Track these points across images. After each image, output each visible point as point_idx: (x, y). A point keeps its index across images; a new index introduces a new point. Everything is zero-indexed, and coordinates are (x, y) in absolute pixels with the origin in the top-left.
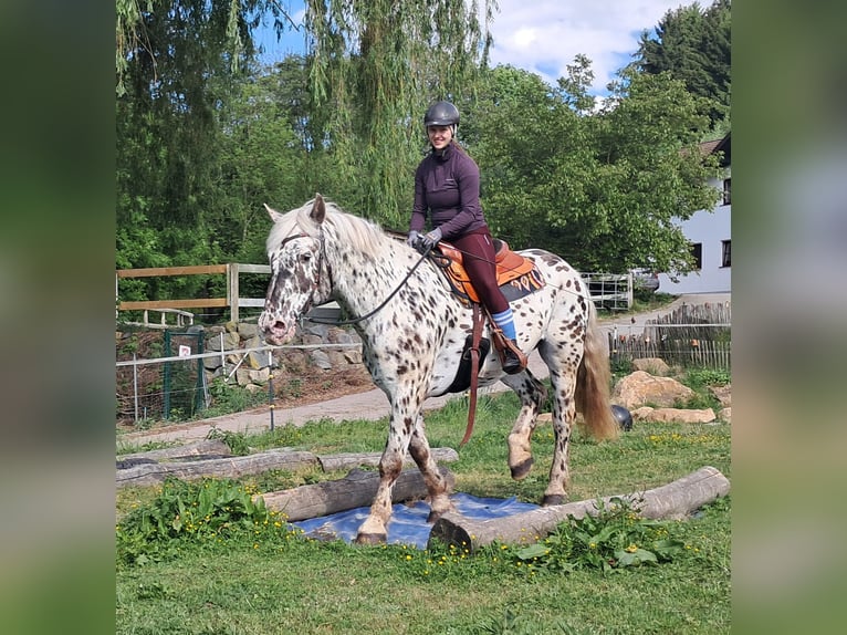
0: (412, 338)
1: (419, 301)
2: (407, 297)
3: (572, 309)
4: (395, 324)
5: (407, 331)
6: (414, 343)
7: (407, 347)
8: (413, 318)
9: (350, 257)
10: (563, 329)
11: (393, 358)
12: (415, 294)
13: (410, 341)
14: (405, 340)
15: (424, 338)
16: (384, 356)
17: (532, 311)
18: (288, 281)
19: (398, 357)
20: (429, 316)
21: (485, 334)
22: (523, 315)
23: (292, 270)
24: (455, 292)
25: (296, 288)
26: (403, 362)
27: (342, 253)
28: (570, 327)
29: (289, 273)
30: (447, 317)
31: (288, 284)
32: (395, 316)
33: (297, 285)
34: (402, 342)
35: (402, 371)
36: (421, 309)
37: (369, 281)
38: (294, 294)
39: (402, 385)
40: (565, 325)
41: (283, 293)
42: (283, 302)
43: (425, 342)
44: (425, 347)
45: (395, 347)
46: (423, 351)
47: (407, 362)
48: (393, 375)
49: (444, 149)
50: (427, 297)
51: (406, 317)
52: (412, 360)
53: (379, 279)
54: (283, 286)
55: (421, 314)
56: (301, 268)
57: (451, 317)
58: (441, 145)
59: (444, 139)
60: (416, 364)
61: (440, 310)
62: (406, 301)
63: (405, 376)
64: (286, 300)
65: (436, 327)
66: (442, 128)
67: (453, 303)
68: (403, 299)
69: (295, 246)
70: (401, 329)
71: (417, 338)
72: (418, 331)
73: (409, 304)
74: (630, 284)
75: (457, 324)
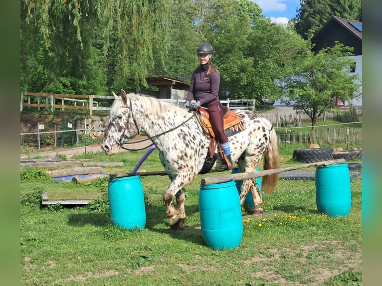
0: (183, 155)
1: (188, 138)
2: (182, 136)
3: (260, 140)
4: (176, 148)
5: (182, 152)
6: (184, 157)
7: (181, 159)
8: (185, 146)
9: (149, 116)
10: (255, 149)
11: (175, 164)
12: (186, 135)
13: (182, 156)
14: (180, 156)
15: (189, 155)
16: (172, 163)
17: (238, 142)
18: (112, 127)
19: (177, 163)
20: (192, 145)
21: (216, 152)
22: (233, 144)
23: (114, 123)
25: (116, 130)
26: (180, 165)
28: (258, 148)
32: (175, 145)
33: (117, 129)
34: (179, 157)
35: (180, 168)
36: (189, 142)
37: (161, 127)
38: (115, 133)
40: (256, 147)
41: (110, 132)
42: (109, 137)
43: (189, 157)
44: (189, 158)
45: (176, 158)
46: (188, 160)
47: (181, 165)
49: (205, 64)
50: (192, 136)
51: (181, 145)
52: (184, 164)
54: (110, 129)
55: (189, 144)
56: (118, 121)
57: (202, 144)
58: (204, 63)
59: (205, 60)
60: (186, 166)
61: (197, 142)
62: (181, 138)
63: (182, 170)
64: (111, 135)
65: (195, 150)
66: (205, 55)
67: (203, 138)
68: (180, 137)
70: (179, 151)
71: (186, 155)
72: (187, 152)
73: (183, 139)
74: (254, 103)
75: (205, 147)
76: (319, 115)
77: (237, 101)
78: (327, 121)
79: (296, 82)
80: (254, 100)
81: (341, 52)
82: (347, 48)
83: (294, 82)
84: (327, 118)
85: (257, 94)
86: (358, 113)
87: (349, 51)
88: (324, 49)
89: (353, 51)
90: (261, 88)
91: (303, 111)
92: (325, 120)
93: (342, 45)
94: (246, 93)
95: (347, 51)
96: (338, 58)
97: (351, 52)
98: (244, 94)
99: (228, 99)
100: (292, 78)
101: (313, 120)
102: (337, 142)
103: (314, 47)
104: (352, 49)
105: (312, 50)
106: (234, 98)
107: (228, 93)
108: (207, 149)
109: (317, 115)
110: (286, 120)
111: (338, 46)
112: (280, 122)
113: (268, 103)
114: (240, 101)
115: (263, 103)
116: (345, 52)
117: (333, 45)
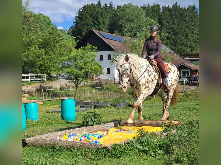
0: (148, 81)
1: (150, 73)
2: (147, 71)
3: (176, 76)
4: (145, 77)
5: (147, 79)
7: (147, 83)
8: (149, 76)
10: (174, 81)
11: (144, 85)
12: (149, 71)
14: (147, 81)
17: (170, 77)
18: (124, 75)
19: (145, 85)
20: (151, 76)
23: (125, 73)
24: (156, 71)
25: (126, 77)
27: (133, 65)
28: (176, 81)
29: (124, 73)
30: (154, 77)
31: (124, 76)
35: (146, 88)
37: (139, 69)
38: (126, 78)
39: (145, 91)
40: (175, 80)
41: (124, 78)
45: (144, 82)
46: (149, 84)
47: (147, 86)
48: (143, 89)
53: (141, 68)
54: (123, 77)
56: (127, 72)
57: (155, 77)
58: (153, 35)
61: (153, 75)
63: (146, 89)
64: (125, 80)
65: (152, 79)
66: (154, 31)
67: (156, 74)
69: (125, 66)
70: (146, 79)
73: (148, 73)
74: (46, 77)
75: (156, 79)
76: (80, 83)
77: (35, 75)
78: (86, 87)
79: (67, 65)
80: (45, 75)
81: (91, 49)
82: (94, 47)
83: (66, 65)
84: (86, 86)
85: (47, 71)
86: (103, 83)
87: (95, 49)
88: (81, 47)
89: (97, 49)
90: (50, 68)
91: (71, 81)
92: (85, 87)
93: (91, 45)
94: (40, 71)
95: (93, 49)
96: (89, 53)
97: (96, 49)
98: (39, 71)
99: (30, 74)
100: (65, 62)
101: (77, 85)
102: (89, 98)
103: (76, 46)
104: (96, 48)
105: (75, 48)
106: (33, 73)
107: (30, 70)
108: (157, 81)
109: (79, 83)
110: (63, 86)
111: (89, 46)
112: (60, 87)
113: (54, 77)
114: (37, 75)
115: (51, 77)
116: (92, 49)
117: (86, 45)
